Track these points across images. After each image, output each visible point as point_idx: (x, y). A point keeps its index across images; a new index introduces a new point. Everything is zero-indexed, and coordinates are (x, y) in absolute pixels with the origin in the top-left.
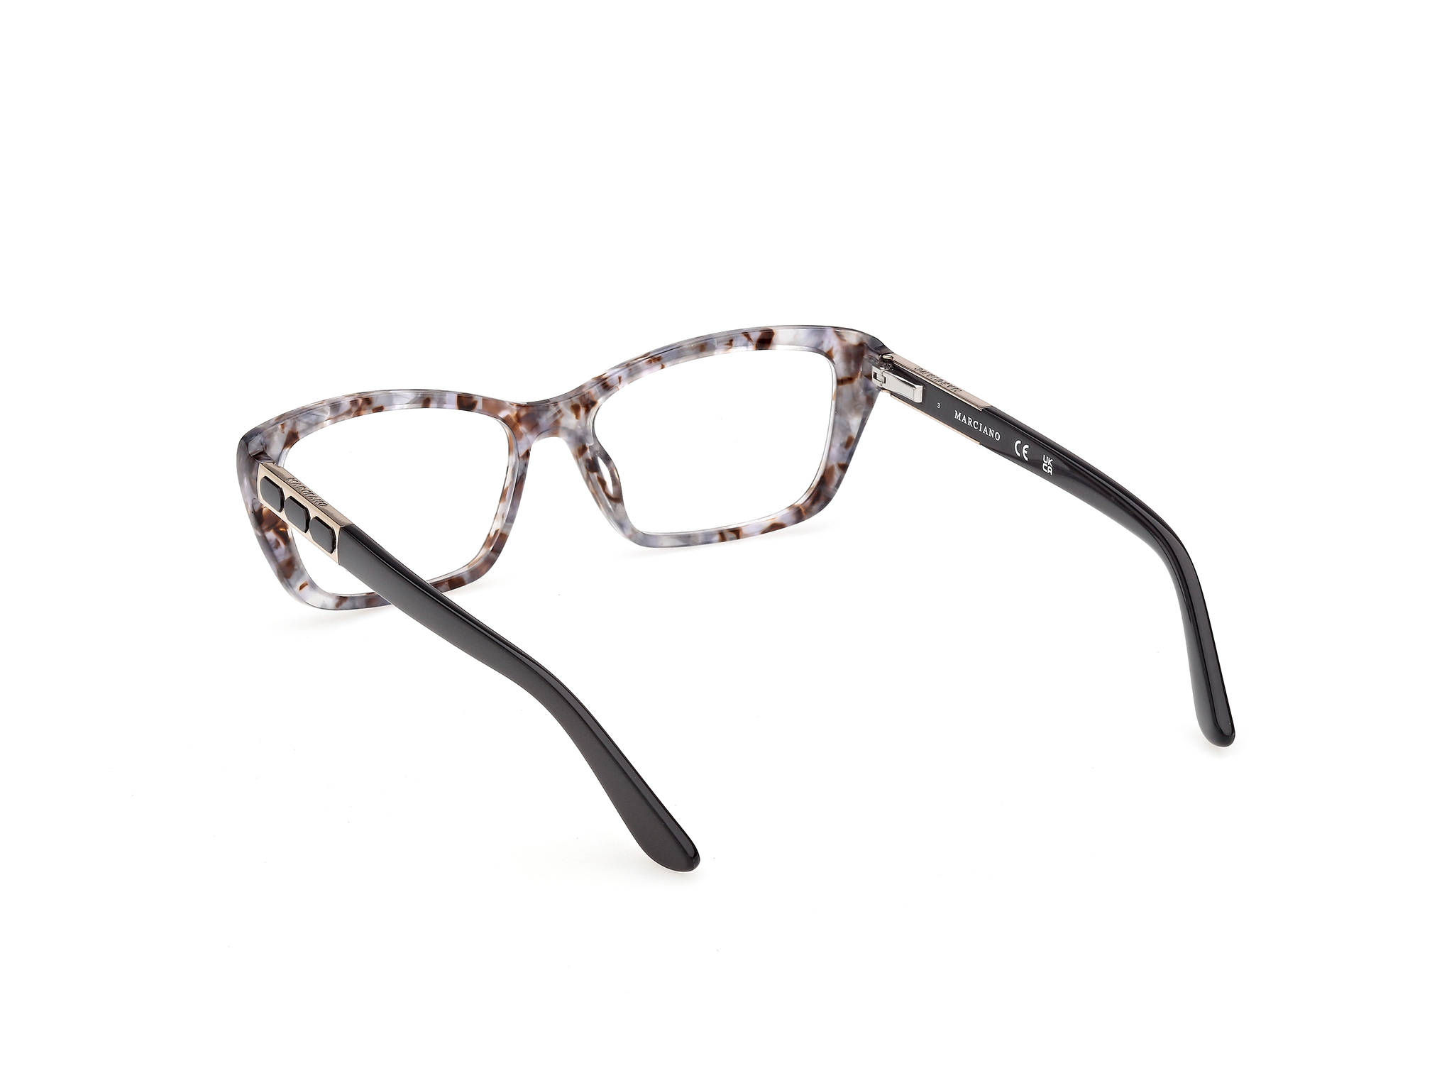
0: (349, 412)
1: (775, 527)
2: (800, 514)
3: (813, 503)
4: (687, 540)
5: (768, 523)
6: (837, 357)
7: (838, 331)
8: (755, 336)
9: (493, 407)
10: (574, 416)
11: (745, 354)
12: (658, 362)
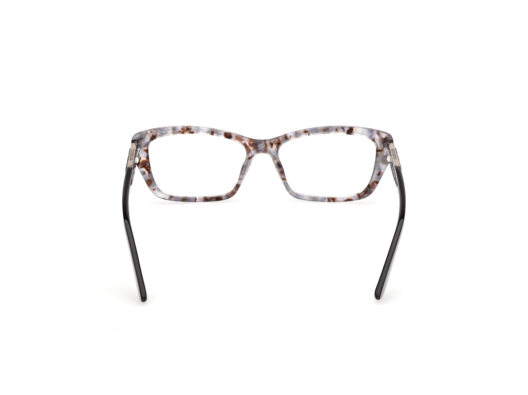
0: (180, 132)
1: (349, 200)
2: (360, 196)
3: (364, 194)
4: (314, 199)
5: (347, 199)
6: (377, 141)
7: (378, 133)
8: (346, 129)
9: (239, 138)
10: (271, 147)
11: (342, 135)
12: (307, 133)
